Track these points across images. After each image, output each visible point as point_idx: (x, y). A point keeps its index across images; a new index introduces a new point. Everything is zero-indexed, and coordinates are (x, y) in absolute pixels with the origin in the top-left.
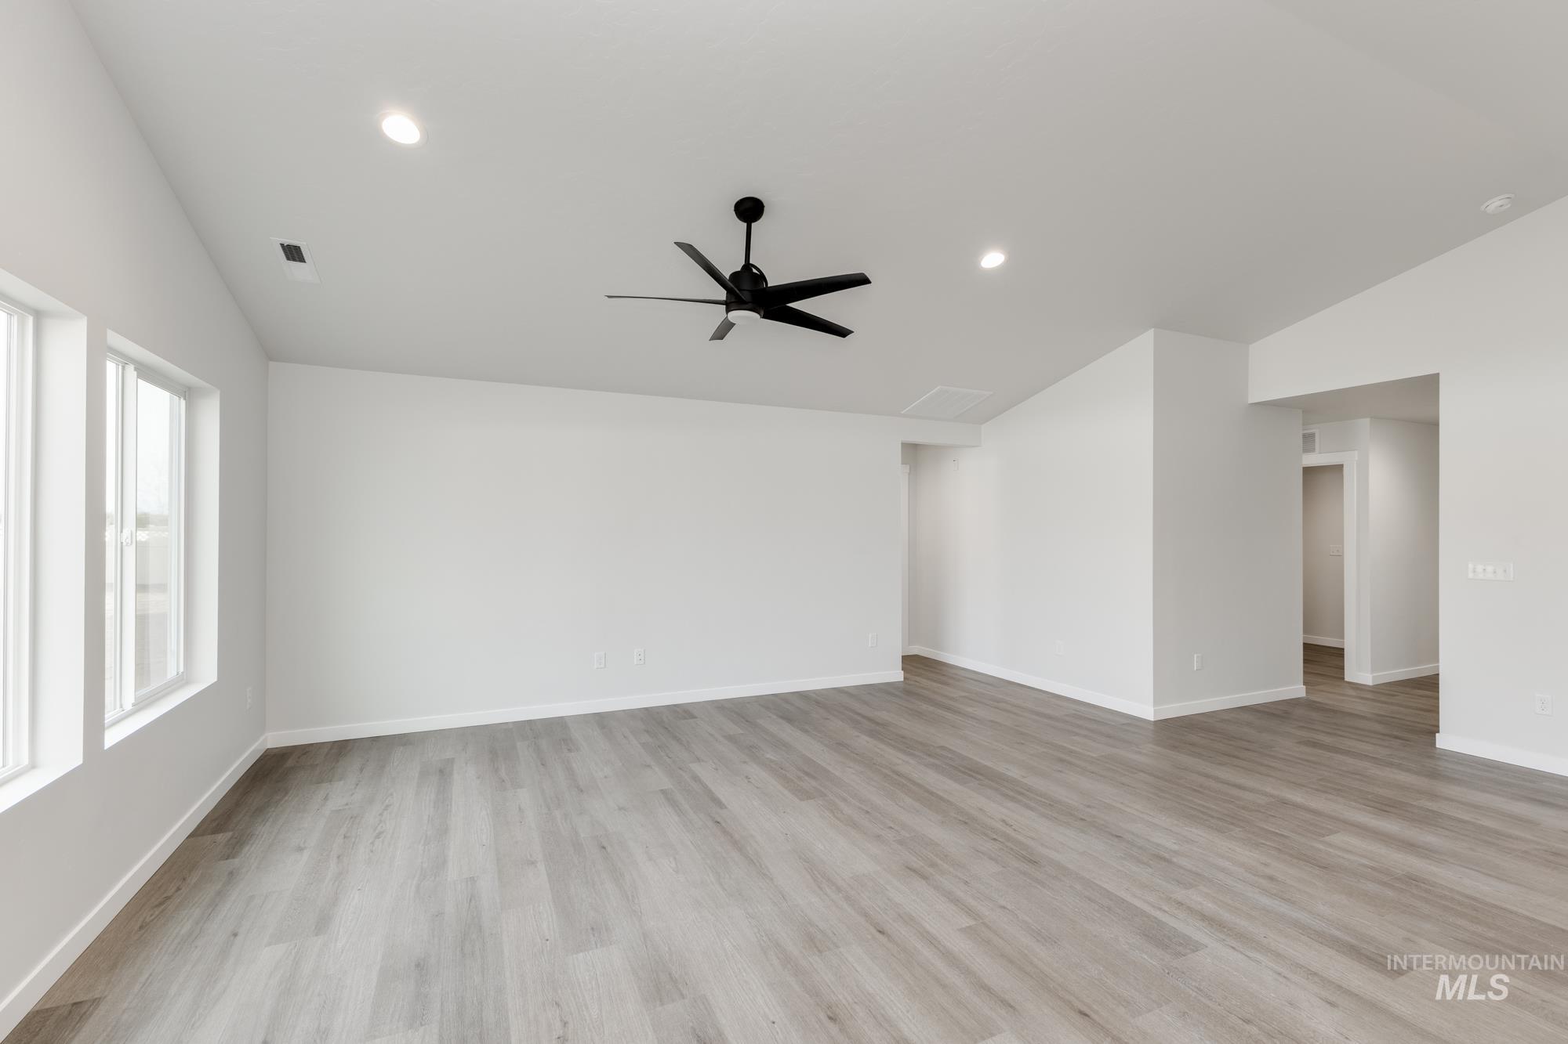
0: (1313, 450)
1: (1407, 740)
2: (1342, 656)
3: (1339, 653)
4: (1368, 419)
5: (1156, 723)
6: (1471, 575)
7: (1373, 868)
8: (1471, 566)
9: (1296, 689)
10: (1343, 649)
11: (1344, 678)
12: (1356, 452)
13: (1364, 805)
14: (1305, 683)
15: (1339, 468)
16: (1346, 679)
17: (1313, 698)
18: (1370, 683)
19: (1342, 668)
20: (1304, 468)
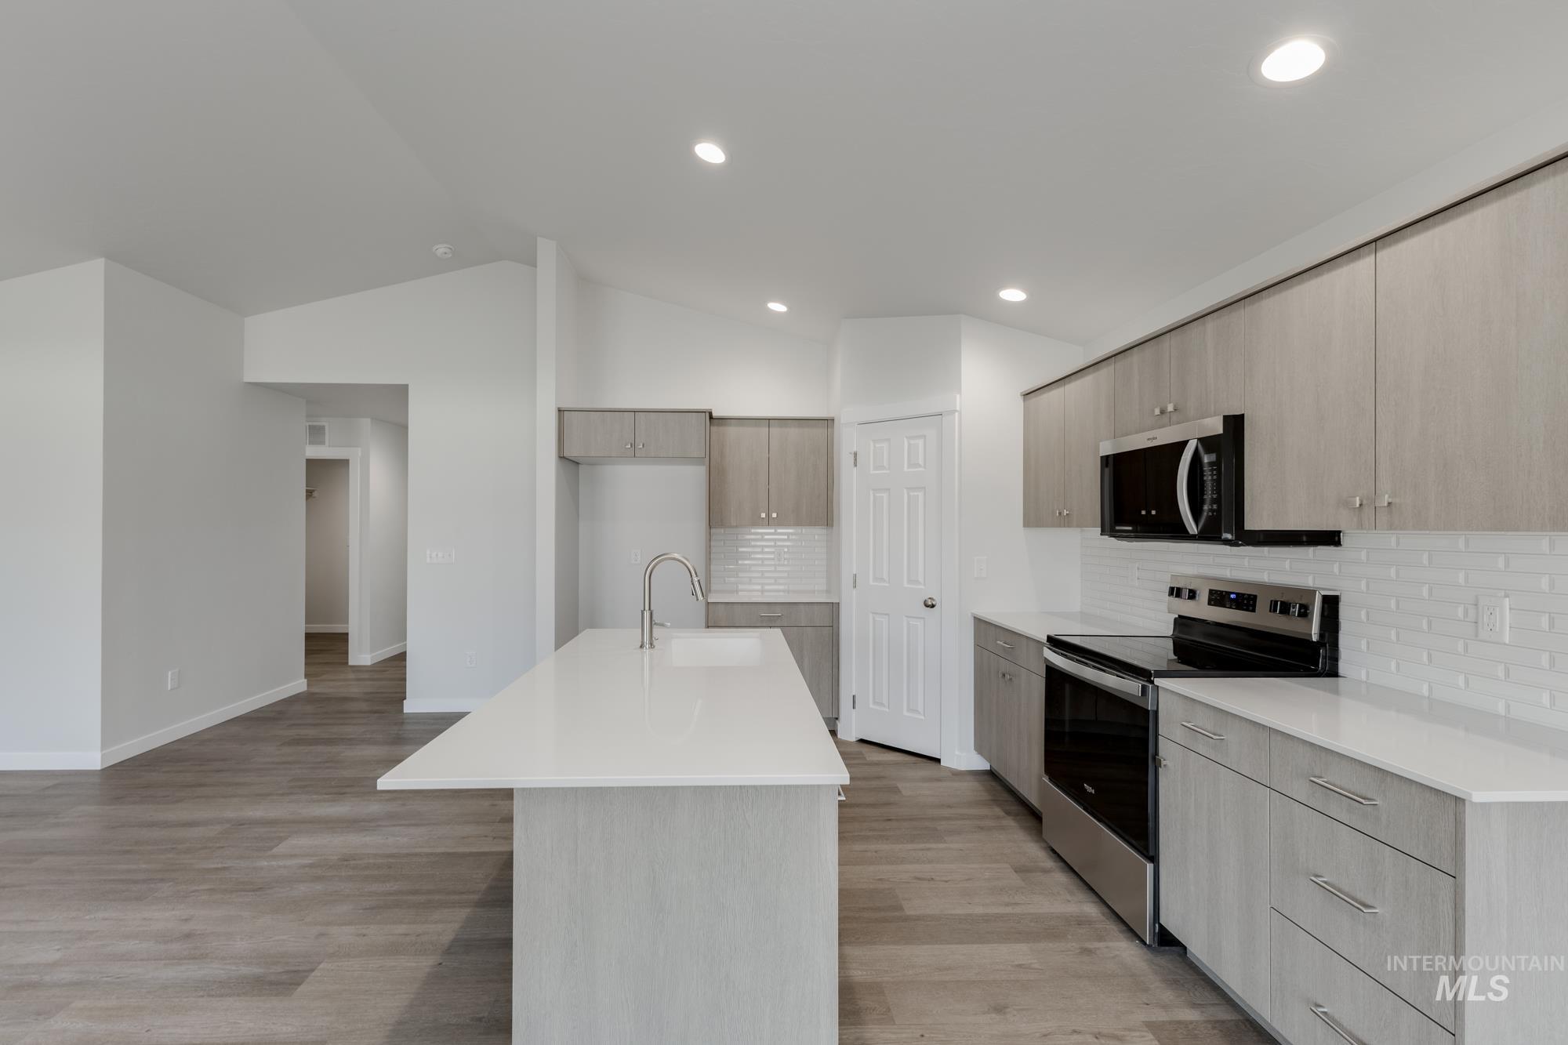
0: (322, 443)
1: (383, 713)
2: (347, 640)
3: (343, 638)
4: (369, 420)
5: (102, 770)
6: (428, 560)
7: (311, 866)
8: (428, 552)
9: (298, 684)
10: (347, 634)
11: (347, 663)
12: (360, 449)
13: (326, 794)
14: (306, 676)
15: (345, 463)
16: (350, 663)
17: (315, 690)
18: (369, 663)
19: (347, 653)
20: (307, 460)
